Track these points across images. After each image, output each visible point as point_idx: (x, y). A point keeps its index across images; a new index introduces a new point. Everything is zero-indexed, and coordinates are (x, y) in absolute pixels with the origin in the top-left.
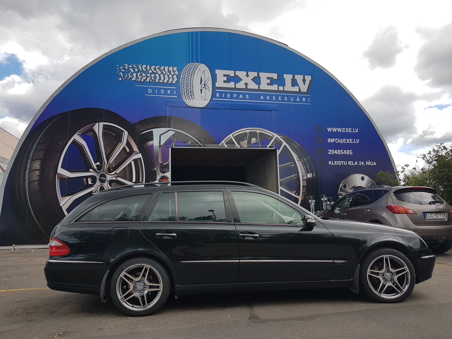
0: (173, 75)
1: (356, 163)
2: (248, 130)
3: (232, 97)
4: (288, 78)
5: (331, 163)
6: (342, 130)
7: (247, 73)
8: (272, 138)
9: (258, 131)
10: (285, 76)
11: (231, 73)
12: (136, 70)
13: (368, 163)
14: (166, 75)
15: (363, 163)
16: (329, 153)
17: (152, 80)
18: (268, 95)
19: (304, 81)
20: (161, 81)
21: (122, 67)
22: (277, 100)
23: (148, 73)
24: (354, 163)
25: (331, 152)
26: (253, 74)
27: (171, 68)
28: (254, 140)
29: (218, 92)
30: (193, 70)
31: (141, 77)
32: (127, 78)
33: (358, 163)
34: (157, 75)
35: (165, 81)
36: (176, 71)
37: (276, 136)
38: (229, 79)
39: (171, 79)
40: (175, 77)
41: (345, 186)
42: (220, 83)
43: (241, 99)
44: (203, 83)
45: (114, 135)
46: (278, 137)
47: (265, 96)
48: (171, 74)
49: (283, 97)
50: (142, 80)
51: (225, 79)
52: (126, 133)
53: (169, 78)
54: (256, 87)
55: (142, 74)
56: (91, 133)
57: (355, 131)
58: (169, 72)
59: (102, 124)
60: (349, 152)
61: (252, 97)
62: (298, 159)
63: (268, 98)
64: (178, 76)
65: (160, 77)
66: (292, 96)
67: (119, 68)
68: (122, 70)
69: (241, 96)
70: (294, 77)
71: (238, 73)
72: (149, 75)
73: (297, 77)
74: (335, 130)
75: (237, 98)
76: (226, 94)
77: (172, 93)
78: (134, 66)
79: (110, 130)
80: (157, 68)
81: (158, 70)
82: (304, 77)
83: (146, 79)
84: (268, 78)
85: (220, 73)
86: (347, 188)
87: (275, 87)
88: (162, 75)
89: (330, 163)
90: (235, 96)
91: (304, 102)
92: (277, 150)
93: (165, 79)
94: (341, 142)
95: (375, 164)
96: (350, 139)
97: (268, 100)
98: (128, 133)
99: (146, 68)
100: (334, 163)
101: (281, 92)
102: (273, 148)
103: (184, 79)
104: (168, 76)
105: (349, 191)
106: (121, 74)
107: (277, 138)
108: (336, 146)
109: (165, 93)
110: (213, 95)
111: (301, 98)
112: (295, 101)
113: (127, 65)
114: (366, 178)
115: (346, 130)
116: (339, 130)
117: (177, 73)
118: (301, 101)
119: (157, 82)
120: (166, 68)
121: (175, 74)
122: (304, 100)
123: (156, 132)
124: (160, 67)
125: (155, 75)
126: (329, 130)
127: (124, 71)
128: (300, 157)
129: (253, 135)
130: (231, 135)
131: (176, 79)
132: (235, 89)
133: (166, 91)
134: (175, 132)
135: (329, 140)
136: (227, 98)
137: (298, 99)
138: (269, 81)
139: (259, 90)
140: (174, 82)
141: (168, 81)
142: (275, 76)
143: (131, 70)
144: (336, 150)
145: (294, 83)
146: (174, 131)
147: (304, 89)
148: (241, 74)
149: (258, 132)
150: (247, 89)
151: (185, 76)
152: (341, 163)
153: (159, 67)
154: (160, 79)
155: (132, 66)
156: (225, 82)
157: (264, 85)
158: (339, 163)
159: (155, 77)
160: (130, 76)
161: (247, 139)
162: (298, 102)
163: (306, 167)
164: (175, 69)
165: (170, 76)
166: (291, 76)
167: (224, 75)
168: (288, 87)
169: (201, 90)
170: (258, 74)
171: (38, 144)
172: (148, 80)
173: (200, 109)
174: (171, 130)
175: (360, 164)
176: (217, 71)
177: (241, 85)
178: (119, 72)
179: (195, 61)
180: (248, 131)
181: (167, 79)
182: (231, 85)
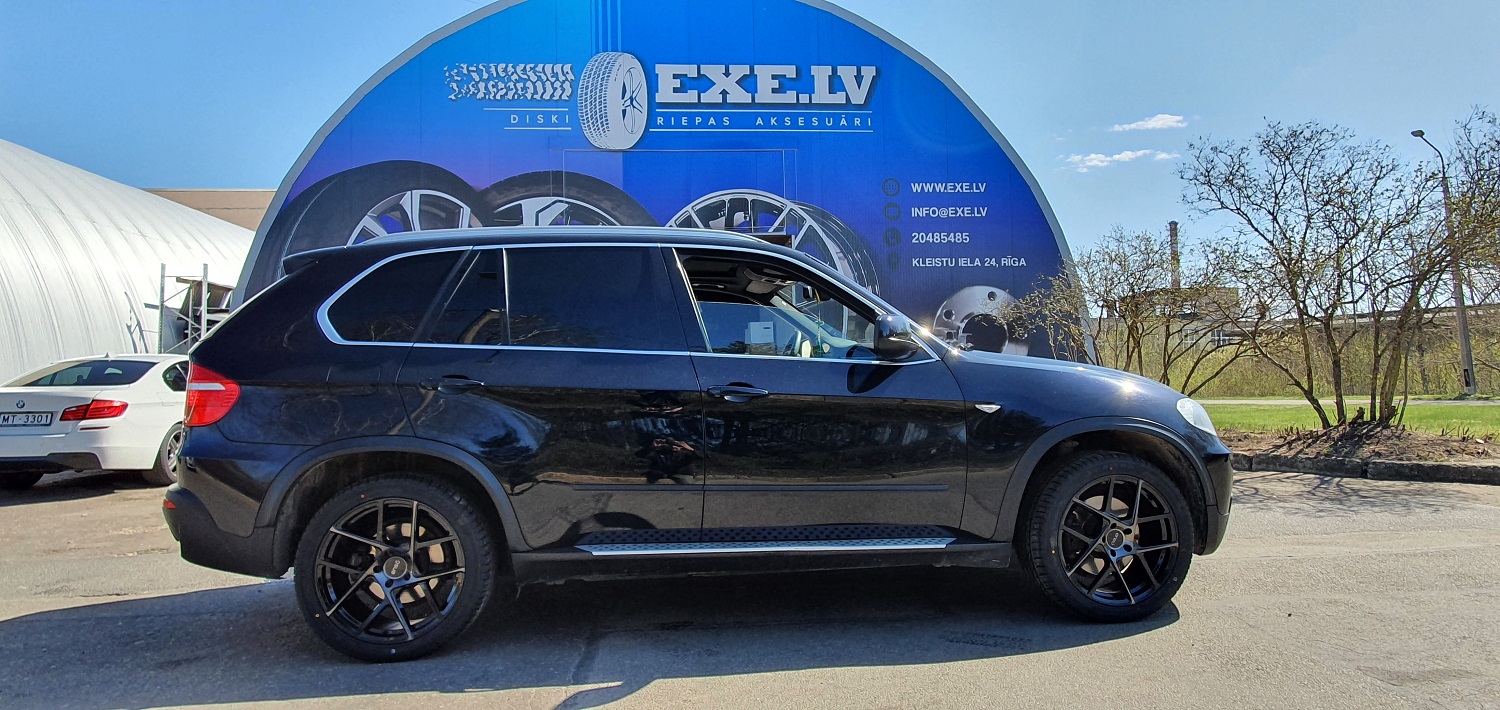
0: (564, 82)
1: (977, 262)
2: (726, 195)
3: (691, 124)
4: (821, 74)
5: (918, 262)
6: (946, 188)
7: (727, 69)
8: (781, 211)
9: (749, 195)
10: (814, 70)
11: (691, 71)
12: (485, 76)
13: (1006, 261)
14: (548, 84)
15: (993, 262)
16: (914, 241)
17: (519, 96)
18: (774, 115)
19: (859, 78)
20: (537, 97)
21: (456, 71)
22: (794, 125)
23: (510, 80)
24: (972, 262)
25: (918, 238)
26: (739, 71)
27: (558, 68)
28: (739, 217)
29: (661, 114)
30: (606, 68)
31: (495, 90)
32: (467, 93)
33: (983, 262)
34: (529, 84)
35: (547, 97)
36: (570, 72)
37: (790, 205)
38: (685, 82)
39: (559, 92)
40: (567, 85)
41: (948, 315)
42: (665, 94)
43: (712, 126)
44: (627, 96)
45: (443, 215)
46: (796, 207)
47: (766, 118)
48: (557, 80)
49: (808, 118)
50: (498, 97)
51: (677, 83)
52: (466, 210)
53: (555, 89)
54: (747, 98)
55: (497, 83)
56: (397, 214)
57: (978, 188)
58: (555, 75)
59: (417, 193)
60: (962, 237)
61: (735, 121)
62: (841, 255)
63: (773, 121)
64: (574, 84)
65: (535, 88)
66: (829, 116)
67: (450, 74)
68: (456, 78)
69: (712, 121)
70: (834, 71)
71: (706, 70)
72: (512, 87)
73: (841, 70)
74: (928, 188)
75: (704, 124)
76: (678, 117)
77: (561, 122)
78: (481, 67)
79: (433, 205)
80: (528, 69)
81: (531, 74)
82: (859, 71)
83: (506, 94)
84: (774, 77)
85: (666, 73)
86: (953, 317)
87: (790, 97)
88: (539, 84)
89: (915, 262)
90: (698, 120)
91: (858, 128)
92: (793, 237)
93: (545, 91)
94: (944, 216)
95: (1023, 262)
96: (964, 206)
97: (774, 127)
98: (472, 211)
99: (505, 70)
100: (924, 263)
101: (805, 106)
102: (784, 233)
103: (587, 88)
104: (552, 84)
105: (958, 324)
106: (455, 87)
107: (791, 210)
108: (929, 225)
109: (548, 122)
110: (650, 122)
111: (850, 119)
112: (836, 125)
113: (465, 66)
114: (1001, 294)
115: (955, 188)
116: (940, 188)
117: (571, 77)
118: (850, 125)
119: (529, 98)
120: (548, 68)
121: (567, 79)
122: (857, 121)
123: (529, 206)
124: (536, 66)
125: (524, 85)
126: (916, 188)
127: (459, 79)
128: (846, 251)
129: (739, 205)
130: (689, 208)
131: (568, 91)
132: (699, 105)
133: (547, 116)
134: (567, 205)
135: (915, 212)
136: (679, 125)
137: (843, 122)
138: (776, 84)
139: (753, 104)
140: (564, 97)
141: (552, 95)
142: (790, 71)
143: (474, 75)
144: (930, 234)
145: (835, 84)
146: (567, 202)
147: (859, 96)
148: (713, 71)
149: (750, 198)
150: (724, 104)
151: (588, 82)
152: (942, 262)
153: (532, 65)
154: (536, 92)
155: (477, 67)
156: (676, 90)
157: (765, 95)
158: (937, 262)
159: (525, 88)
160: (472, 89)
161: (724, 214)
162: (843, 127)
163: (860, 274)
164: (567, 68)
165: (557, 85)
166: (828, 70)
167: (675, 76)
168: (822, 94)
169: (624, 112)
170: (752, 70)
171: (295, 238)
172: (510, 96)
173: (621, 154)
174: (561, 201)
175: (986, 265)
176: (660, 69)
177: (712, 96)
178: (449, 82)
179: (610, 48)
180: (727, 198)
181: (550, 91)
182: (691, 96)
